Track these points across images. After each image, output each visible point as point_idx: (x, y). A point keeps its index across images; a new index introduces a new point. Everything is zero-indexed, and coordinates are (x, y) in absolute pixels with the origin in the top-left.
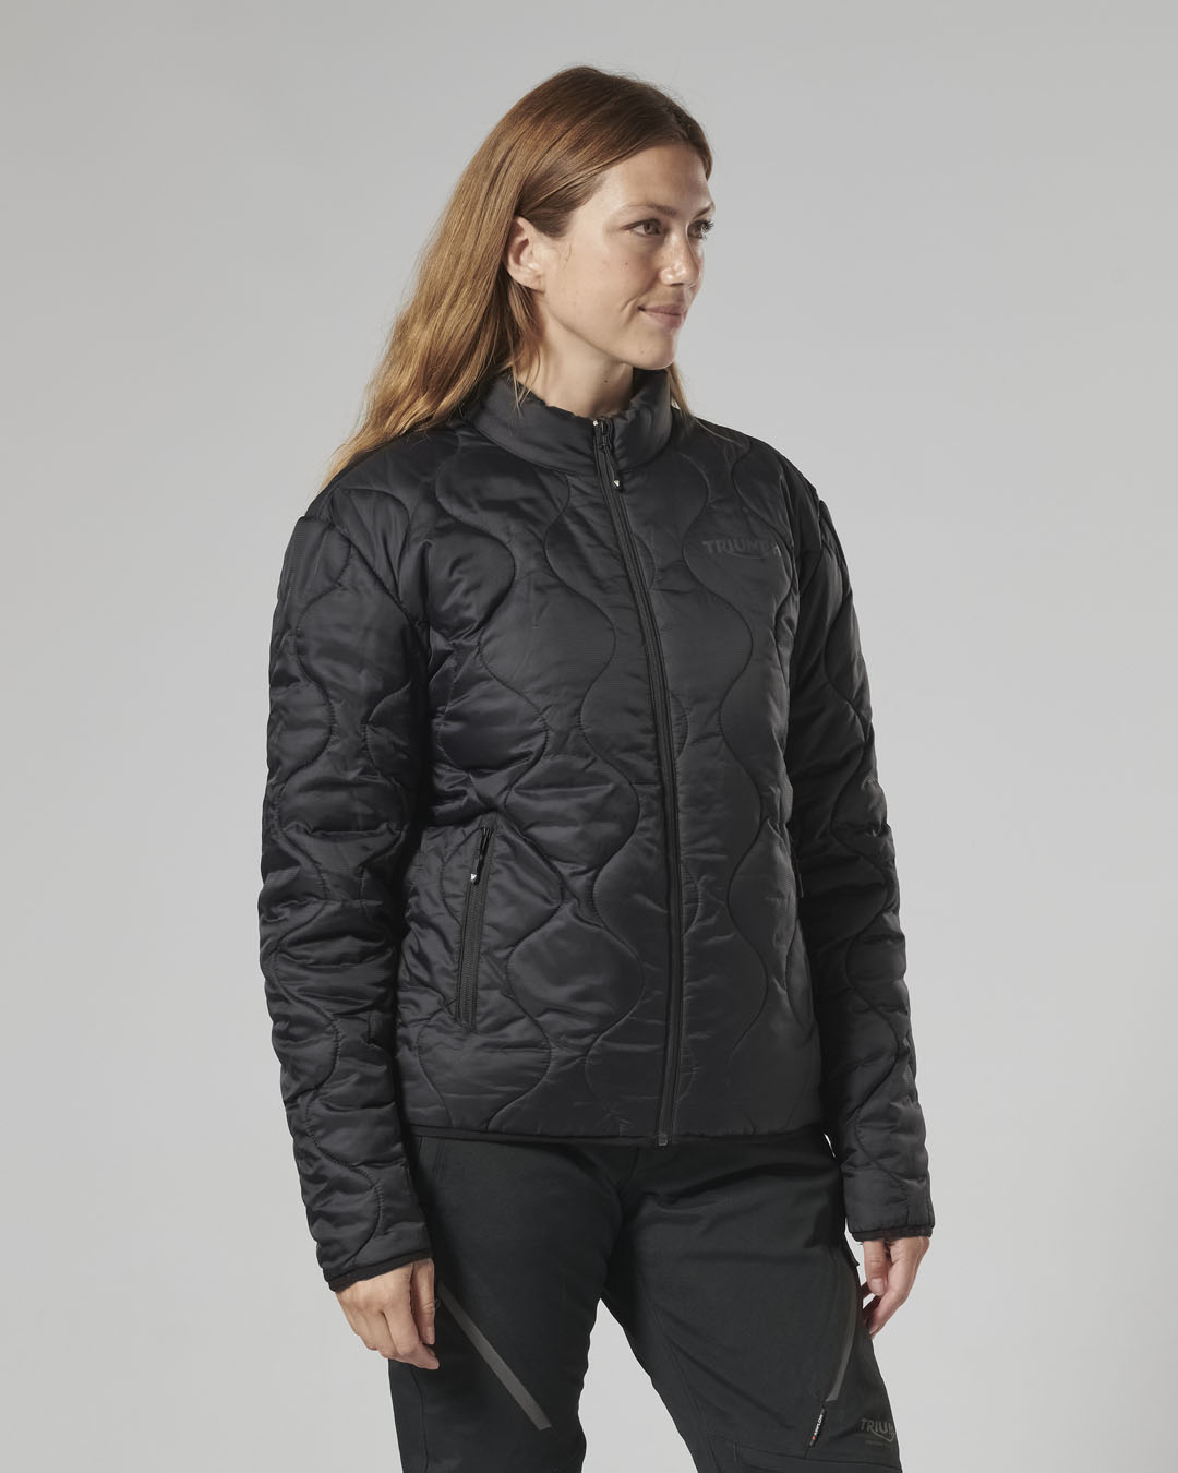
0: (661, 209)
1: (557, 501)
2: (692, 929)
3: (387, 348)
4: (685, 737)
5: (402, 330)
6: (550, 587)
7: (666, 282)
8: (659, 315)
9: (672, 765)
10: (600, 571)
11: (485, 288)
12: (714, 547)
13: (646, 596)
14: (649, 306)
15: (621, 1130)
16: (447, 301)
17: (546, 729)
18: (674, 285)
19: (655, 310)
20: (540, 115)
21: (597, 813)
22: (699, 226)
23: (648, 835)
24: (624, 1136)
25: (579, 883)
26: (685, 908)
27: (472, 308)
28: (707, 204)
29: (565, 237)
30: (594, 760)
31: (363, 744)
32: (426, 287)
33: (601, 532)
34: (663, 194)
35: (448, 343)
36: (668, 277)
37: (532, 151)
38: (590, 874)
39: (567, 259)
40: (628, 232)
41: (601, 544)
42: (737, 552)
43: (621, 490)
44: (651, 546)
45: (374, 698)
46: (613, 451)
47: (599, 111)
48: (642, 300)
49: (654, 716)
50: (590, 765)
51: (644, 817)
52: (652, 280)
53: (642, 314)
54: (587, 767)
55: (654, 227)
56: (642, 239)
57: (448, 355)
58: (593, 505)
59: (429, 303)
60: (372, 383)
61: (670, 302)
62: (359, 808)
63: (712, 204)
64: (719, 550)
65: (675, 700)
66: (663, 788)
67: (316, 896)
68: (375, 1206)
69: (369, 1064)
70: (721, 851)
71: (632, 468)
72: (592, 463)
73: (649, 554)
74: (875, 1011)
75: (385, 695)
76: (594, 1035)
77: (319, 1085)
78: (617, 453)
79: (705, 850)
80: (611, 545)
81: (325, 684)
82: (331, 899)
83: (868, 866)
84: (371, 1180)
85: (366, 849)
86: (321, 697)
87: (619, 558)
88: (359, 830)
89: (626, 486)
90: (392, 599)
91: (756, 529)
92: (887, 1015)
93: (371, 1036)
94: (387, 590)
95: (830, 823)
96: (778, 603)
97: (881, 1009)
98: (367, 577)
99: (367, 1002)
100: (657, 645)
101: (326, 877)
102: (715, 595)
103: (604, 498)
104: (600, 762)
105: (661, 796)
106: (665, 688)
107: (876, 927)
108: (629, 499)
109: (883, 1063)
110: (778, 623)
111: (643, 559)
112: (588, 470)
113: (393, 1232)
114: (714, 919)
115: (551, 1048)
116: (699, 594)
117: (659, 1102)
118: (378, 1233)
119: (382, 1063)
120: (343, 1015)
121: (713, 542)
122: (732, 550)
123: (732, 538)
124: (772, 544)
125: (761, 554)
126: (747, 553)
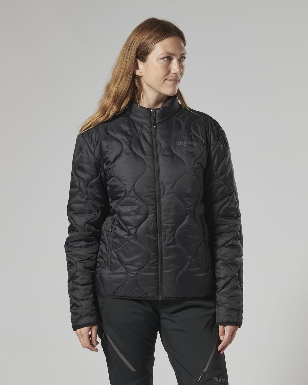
0: (170, 54)
1: (138, 131)
2: (165, 243)
3: (104, 92)
4: (164, 193)
5: (108, 87)
6: (130, 153)
7: (172, 73)
8: (171, 81)
9: (160, 201)
10: (146, 150)
11: (130, 77)
12: (179, 143)
13: (157, 156)
14: (168, 79)
15: (149, 295)
16: (119, 80)
17: (126, 190)
18: (175, 73)
19: (170, 80)
20: (140, 31)
21: (137, 213)
22: (182, 58)
23: (151, 219)
24: (149, 297)
25: (133, 231)
26: (163, 238)
27: (127, 82)
28: (184, 52)
29: (146, 62)
30: (137, 199)
31: (86, 192)
32: (114, 76)
33: (149, 139)
34: (171, 50)
35: (121, 92)
36: (173, 71)
37: (139, 41)
38: (135, 229)
39: (147, 68)
40: (162, 60)
41: (147, 142)
42: (186, 145)
43: (156, 128)
44: (162, 143)
45: (89, 181)
46: (155, 118)
47: (154, 29)
48: (166, 77)
49: (155, 188)
50: (136, 200)
51: (150, 214)
52: (168, 72)
53: (166, 81)
54: (135, 201)
55: (169, 58)
56: (166, 62)
57: (121, 95)
58: (148, 132)
59: (115, 80)
60: (100, 102)
61: (174, 78)
62: (86, 208)
63: (186, 52)
64: (181, 144)
65: (162, 184)
66: (156, 206)
67: (75, 230)
68: (81, 311)
69: (84, 274)
70: (172, 223)
71: (160, 122)
72: (150, 121)
73: (161, 145)
74: (227, 265)
75: (91, 180)
76: (138, 271)
77: (73, 279)
78: (157, 118)
79: (168, 223)
80: (150, 143)
81: (78, 177)
82: (78, 231)
83: (229, 227)
84: (81, 304)
85: (87, 219)
86: (77, 180)
87: (152, 146)
88: (87, 214)
89: (157, 127)
90: (93, 155)
91: (193, 139)
92: (231, 266)
93: (86, 267)
94: (92, 153)
95: (219, 216)
96: (196, 158)
97: (229, 265)
98: (88, 150)
99: (86, 258)
100: (158, 169)
101: (77, 226)
102: (177, 156)
103: (151, 130)
104: (138, 199)
105: (155, 209)
106: (159, 180)
107: (229, 243)
108: (158, 130)
109: (228, 279)
110: (195, 163)
111: (159, 147)
112: (149, 123)
113: (85, 318)
114: (170, 241)
115: (128, 274)
116: (172, 156)
117: (158, 288)
118: (81, 318)
119: (88, 274)
120: (79, 261)
121: (179, 142)
122: (184, 144)
123: (185, 141)
124: (197, 143)
125: (193, 145)
126: (189, 145)
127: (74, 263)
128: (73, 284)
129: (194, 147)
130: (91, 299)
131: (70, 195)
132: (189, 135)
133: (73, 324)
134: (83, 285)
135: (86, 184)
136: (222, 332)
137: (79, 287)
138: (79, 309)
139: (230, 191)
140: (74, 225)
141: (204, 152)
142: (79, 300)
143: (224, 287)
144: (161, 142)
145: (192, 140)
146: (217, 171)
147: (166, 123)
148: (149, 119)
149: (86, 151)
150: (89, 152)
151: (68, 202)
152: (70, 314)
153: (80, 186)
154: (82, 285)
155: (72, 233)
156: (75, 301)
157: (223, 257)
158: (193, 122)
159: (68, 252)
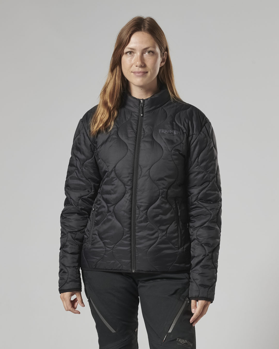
1: (127, 119)
2: (137, 221)
4: (140, 175)
6: (115, 138)
9: (137, 182)
10: (130, 135)
13: (139, 142)
15: (123, 268)
17: (108, 171)
21: (115, 191)
23: (127, 198)
24: (124, 270)
25: (111, 208)
26: (137, 215)
31: (81, 171)
33: (134, 126)
38: (114, 206)
41: (133, 129)
46: (143, 108)
49: (133, 171)
50: (115, 180)
51: (127, 193)
58: (135, 120)
64: (162, 132)
65: (140, 167)
66: (132, 187)
67: (70, 204)
68: (67, 277)
69: (73, 244)
70: (145, 203)
71: (146, 112)
72: (138, 110)
73: (144, 132)
74: (201, 245)
75: (86, 160)
76: (114, 245)
77: (63, 247)
78: (145, 108)
79: (141, 202)
80: (135, 129)
81: (76, 156)
82: (72, 205)
83: (206, 210)
84: (67, 270)
85: (81, 194)
86: (75, 159)
87: (136, 132)
88: (81, 190)
89: (144, 116)
90: (89, 138)
91: (175, 128)
92: (204, 246)
93: (75, 238)
94: (88, 136)
95: (197, 199)
96: (175, 145)
97: (203, 245)
98: (85, 133)
99: (77, 230)
100: (138, 153)
101: (71, 199)
102: (157, 142)
103: (138, 119)
104: (118, 179)
105: (132, 189)
106: (138, 164)
107: (206, 225)
108: (144, 119)
109: (201, 258)
110: (173, 150)
111: (142, 134)
112: (137, 112)
113: (70, 283)
114: (143, 219)
115: (106, 248)
116: (153, 142)
117: (131, 262)
118: (67, 283)
119: (77, 245)
120: (70, 232)
121: (161, 130)
122: (165, 132)
123: (166, 129)
124: (178, 131)
125: (174, 133)
126: (169, 133)
127: (66, 233)
128: (63, 251)
129: (173, 135)
130: (77, 267)
131: (68, 172)
132: (172, 125)
133: (60, 287)
134: (72, 253)
135: (82, 164)
136: (194, 306)
137: (68, 255)
138: (65, 275)
139: (210, 177)
140: (69, 199)
141: (183, 140)
142: (66, 267)
143: (197, 264)
144: (145, 130)
145: (173, 129)
146: (198, 159)
147: (153, 112)
148: (138, 108)
149: (83, 134)
150: (85, 135)
151: (66, 178)
152: (58, 278)
153: (76, 165)
154: (70, 254)
155: (67, 206)
156: (63, 268)
157: (198, 237)
158: (179, 113)
159: (62, 223)
